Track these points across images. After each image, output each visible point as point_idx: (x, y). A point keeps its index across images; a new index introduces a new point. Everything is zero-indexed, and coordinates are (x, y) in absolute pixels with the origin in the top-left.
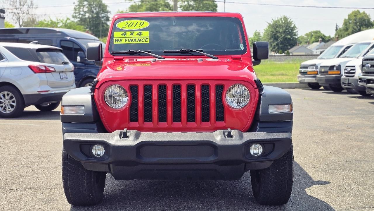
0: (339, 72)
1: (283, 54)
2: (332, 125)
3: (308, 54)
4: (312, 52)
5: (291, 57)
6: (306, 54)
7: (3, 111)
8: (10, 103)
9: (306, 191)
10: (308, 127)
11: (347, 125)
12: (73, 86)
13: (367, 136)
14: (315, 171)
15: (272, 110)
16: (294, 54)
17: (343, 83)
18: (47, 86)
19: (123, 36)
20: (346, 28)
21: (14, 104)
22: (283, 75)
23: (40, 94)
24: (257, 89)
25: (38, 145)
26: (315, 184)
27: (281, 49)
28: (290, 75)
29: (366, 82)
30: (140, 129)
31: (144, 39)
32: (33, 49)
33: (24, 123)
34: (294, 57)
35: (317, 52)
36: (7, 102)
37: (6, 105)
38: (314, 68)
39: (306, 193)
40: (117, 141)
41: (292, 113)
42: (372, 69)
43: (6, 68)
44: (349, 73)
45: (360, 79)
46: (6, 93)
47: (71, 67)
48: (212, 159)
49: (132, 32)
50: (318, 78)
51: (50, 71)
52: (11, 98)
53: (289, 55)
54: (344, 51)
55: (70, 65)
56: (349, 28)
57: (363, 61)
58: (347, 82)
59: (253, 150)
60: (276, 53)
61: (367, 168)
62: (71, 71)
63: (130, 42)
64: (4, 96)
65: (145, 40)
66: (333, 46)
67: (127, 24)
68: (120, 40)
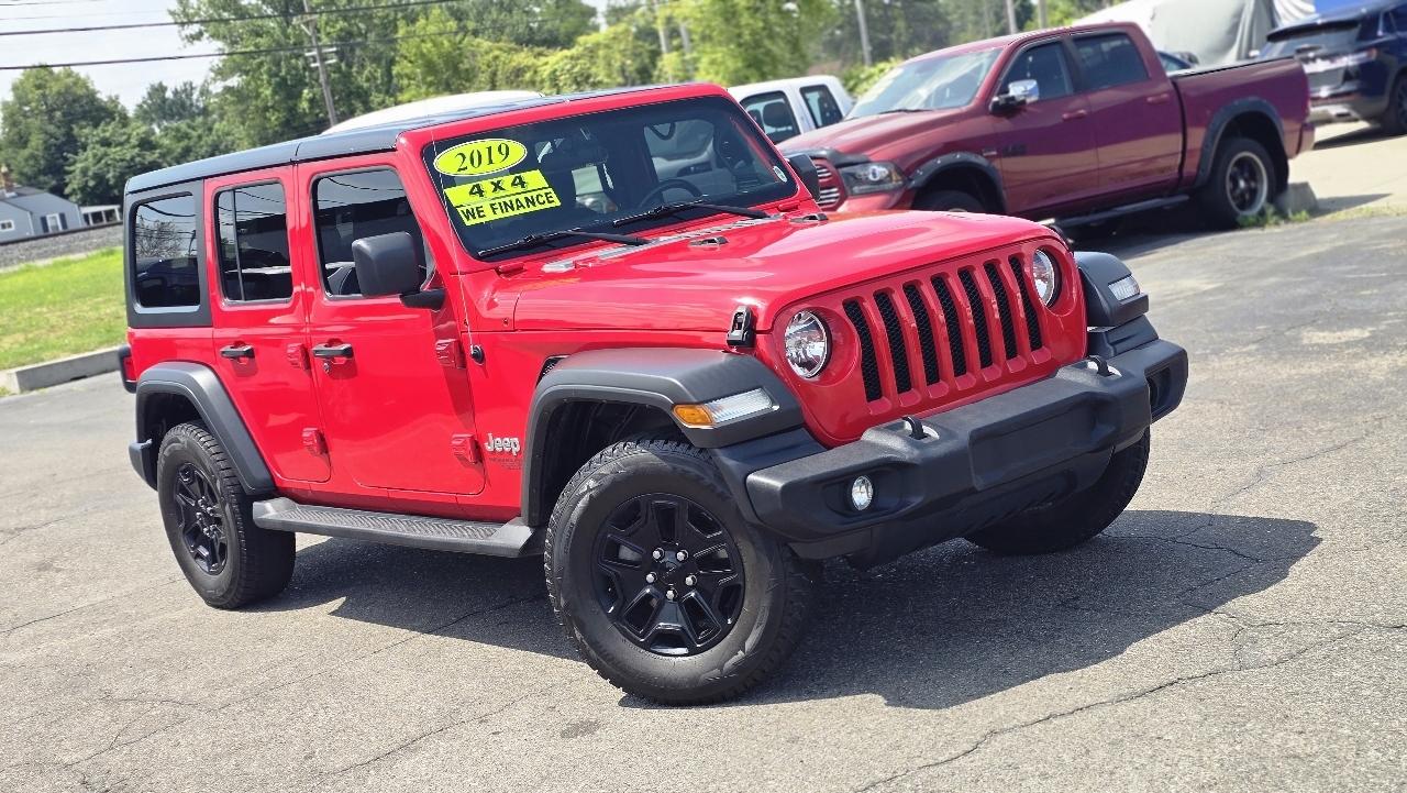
19: (478, 197)
31: (541, 196)
49: (495, 180)
63: (507, 211)
65: (545, 199)
67: (464, 158)
68: (479, 212)
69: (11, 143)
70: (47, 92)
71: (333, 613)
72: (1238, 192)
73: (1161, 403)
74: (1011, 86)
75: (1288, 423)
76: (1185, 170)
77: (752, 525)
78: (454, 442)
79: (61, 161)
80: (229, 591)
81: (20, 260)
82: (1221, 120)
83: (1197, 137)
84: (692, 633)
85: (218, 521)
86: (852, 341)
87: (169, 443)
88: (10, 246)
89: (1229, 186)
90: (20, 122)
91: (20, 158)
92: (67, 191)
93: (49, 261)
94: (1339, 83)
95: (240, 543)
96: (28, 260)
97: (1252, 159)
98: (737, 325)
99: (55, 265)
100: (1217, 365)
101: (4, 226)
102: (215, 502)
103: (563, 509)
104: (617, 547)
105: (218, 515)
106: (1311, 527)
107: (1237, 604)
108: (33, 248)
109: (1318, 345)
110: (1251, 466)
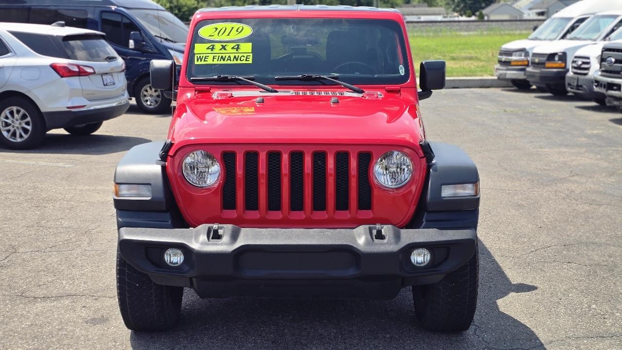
0: (563, 65)
1: (473, 18)
2: (546, 168)
3: (515, 19)
4: (521, 13)
5: (486, 23)
6: (512, 19)
7: (11, 137)
8: (22, 126)
9: (498, 304)
10: (507, 172)
11: (570, 169)
12: (123, 95)
13: (601, 192)
14: (515, 264)
15: (447, 192)
16: (492, 18)
17: (569, 85)
18: (82, 98)
19: (209, 51)
21: (29, 128)
22: (471, 59)
23: (70, 111)
24: (425, 159)
25: (72, 208)
26: (513, 291)
27: (470, 8)
28: (482, 58)
29: (606, 86)
30: (240, 223)
31: (244, 56)
32: (57, 37)
33: (46, 161)
34: (490, 23)
35: (529, 15)
36: (17, 124)
37: (15, 128)
38: (523, 55)
39: (497, 307)
40: (203, 244)
41: (478, 197)
42: (616, 66)
43: (14, 67)
44: (579, 68)
45: (597, 81)
46: (15, 108)
47: (121, 64)
48: (351, 272)
49: (224, 44)
50: (529, 74)
51: (86, 74)
52: (24, 117)
53: (482, 20)
54: (573, 28)
55: (118, 60)
57: (602, 52)
58: (575, 84)
59: (416, 257)
60: (462, 15)
61: (596, 258)
62: (120, 70)
63: (220, 60)
64: (12, 113)
65: (245, 58)
66: (555, 18)
67: (217, 29)
68: (205, 59)
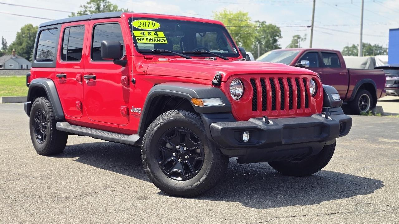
20: (20, 42)
49: (149, 32)
56: (23, 42)
63: (151, 41)
65: (163, 41)
67: (141, 23)
68: (142, 40)
69: (17, 44)
70: (30, 32)
71: (75, 160)
72: (361, 105)
73: (342, 133)
74: (302, 61)
75: (375, 158)
76: (348, 95)
77: (210, 140)
78: (121, 108)
79: (30, 51)
80: (44, 149)
81: (12, 75)
82: (359, 84)
83: (352, 88)
84: (184, 174)
85: (46, 128)
86: (251, 90)
87: (36, 102)
88: (11, 70)
89: (359, 102)
90: (21, 39)
91: (19, 48)
92: (30, 59)
93: (21, 76)
94: (393, 84)
95: (51, 134)
96: (15, 75)
97: (367, 96)
98: (216, 78)
99: (22, 78)
100: (353, 142)
101: (10, 66)
102: (46, 121)
103: (151, 128)
104: (166, 143)
105: (46, 126)
106: (382, 182)
107: (358, 197)
108: (17, 72)
109: (384, 141)
110: (363, 165)
